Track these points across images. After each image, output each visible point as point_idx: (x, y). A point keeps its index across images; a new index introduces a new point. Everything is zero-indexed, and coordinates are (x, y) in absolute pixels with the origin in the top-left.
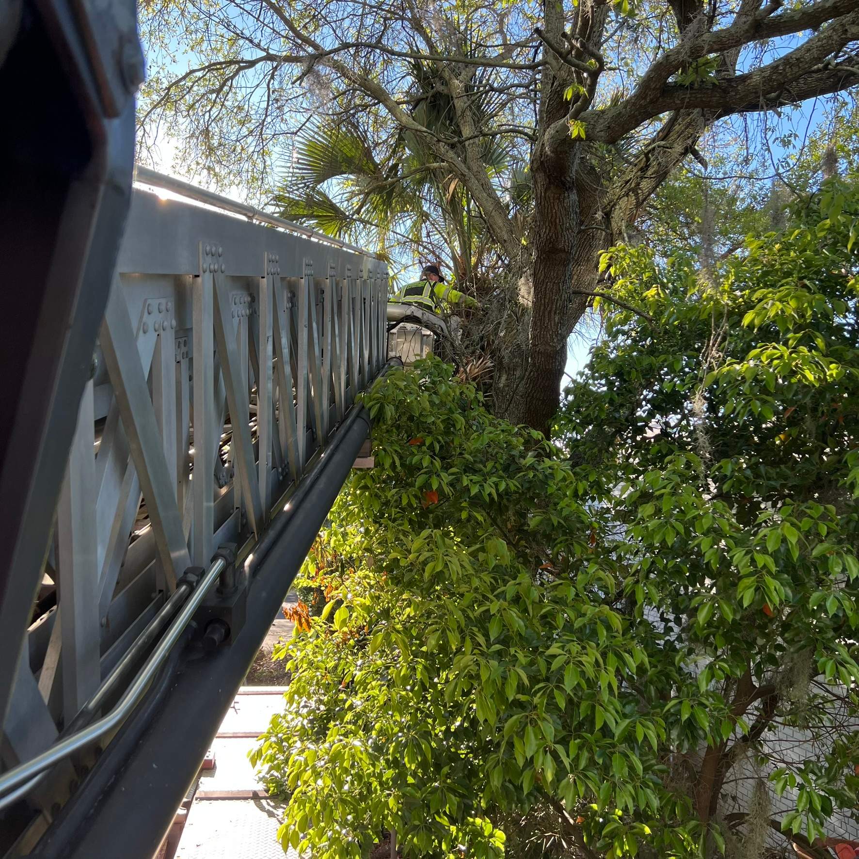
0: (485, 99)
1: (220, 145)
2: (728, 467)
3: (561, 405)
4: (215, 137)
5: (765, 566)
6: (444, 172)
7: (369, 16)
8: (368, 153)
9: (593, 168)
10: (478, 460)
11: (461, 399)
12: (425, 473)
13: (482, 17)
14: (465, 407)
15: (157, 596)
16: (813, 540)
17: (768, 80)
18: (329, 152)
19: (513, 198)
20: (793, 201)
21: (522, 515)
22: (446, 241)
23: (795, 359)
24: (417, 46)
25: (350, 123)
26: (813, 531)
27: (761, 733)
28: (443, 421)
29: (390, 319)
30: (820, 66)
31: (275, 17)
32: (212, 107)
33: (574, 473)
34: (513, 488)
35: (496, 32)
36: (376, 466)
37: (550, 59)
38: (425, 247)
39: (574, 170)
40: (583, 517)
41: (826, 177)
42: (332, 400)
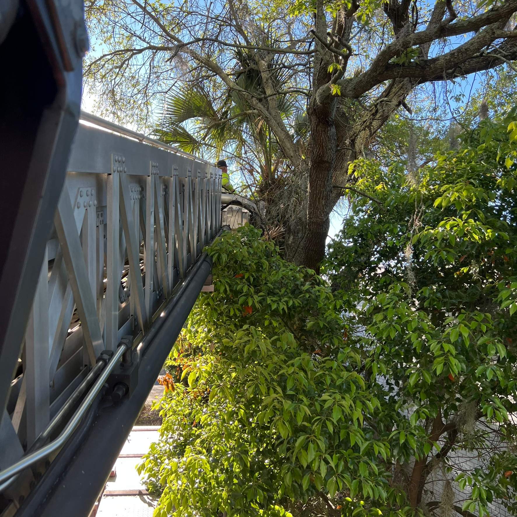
0: (279, 73)
1: (121, 99)
2: (426, 291)
3: (326, 254)
4: (118, 95)
5: (449, 351)
6: (255, 116)
7: (211, 24)
8: (209, 104)
9: (344, 114)
10: (276, 287)
11: (266, 250)
12: (244, 295)
13: (277, 24)
14: (268, 255)
15: (83, 369)
16: (478, 335)
17: (448, 62)
18: (186, 104)
19: (296, 131)
20: (463, 133)
21: (303, 320)
22: (256, 156)
23: (467, 226)
24: (239, 41)
25: (199, 86)
26: (478, 329)
27: (447, 453)
28: (255, 264)
29: (223, 203)
30: (478, 54)
31: (154, 24)
32: (116, 77)
33: (334, 296)
34: (297, 304)
35: (286, 34)
36: (215, 291)
37: (319, 48)
38: (244, 160)
39: (333, 114)
40: (339, 322)
41: (482, 119)
42: (189, 251)
